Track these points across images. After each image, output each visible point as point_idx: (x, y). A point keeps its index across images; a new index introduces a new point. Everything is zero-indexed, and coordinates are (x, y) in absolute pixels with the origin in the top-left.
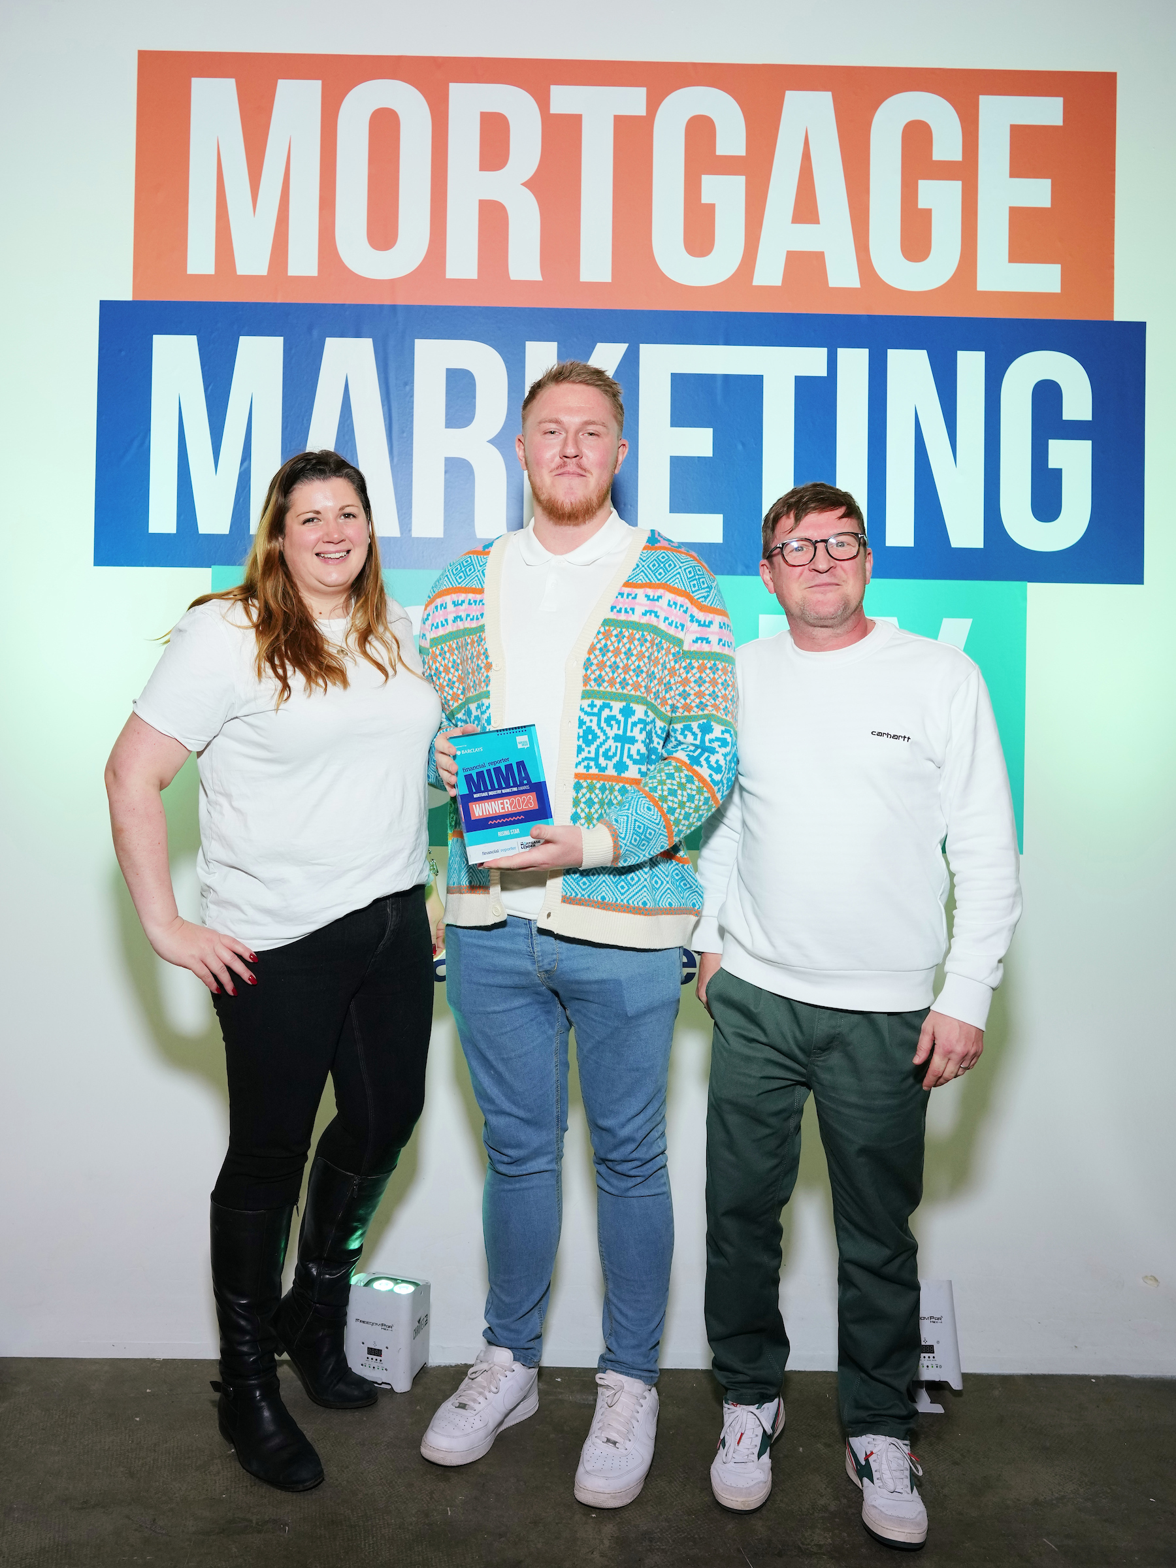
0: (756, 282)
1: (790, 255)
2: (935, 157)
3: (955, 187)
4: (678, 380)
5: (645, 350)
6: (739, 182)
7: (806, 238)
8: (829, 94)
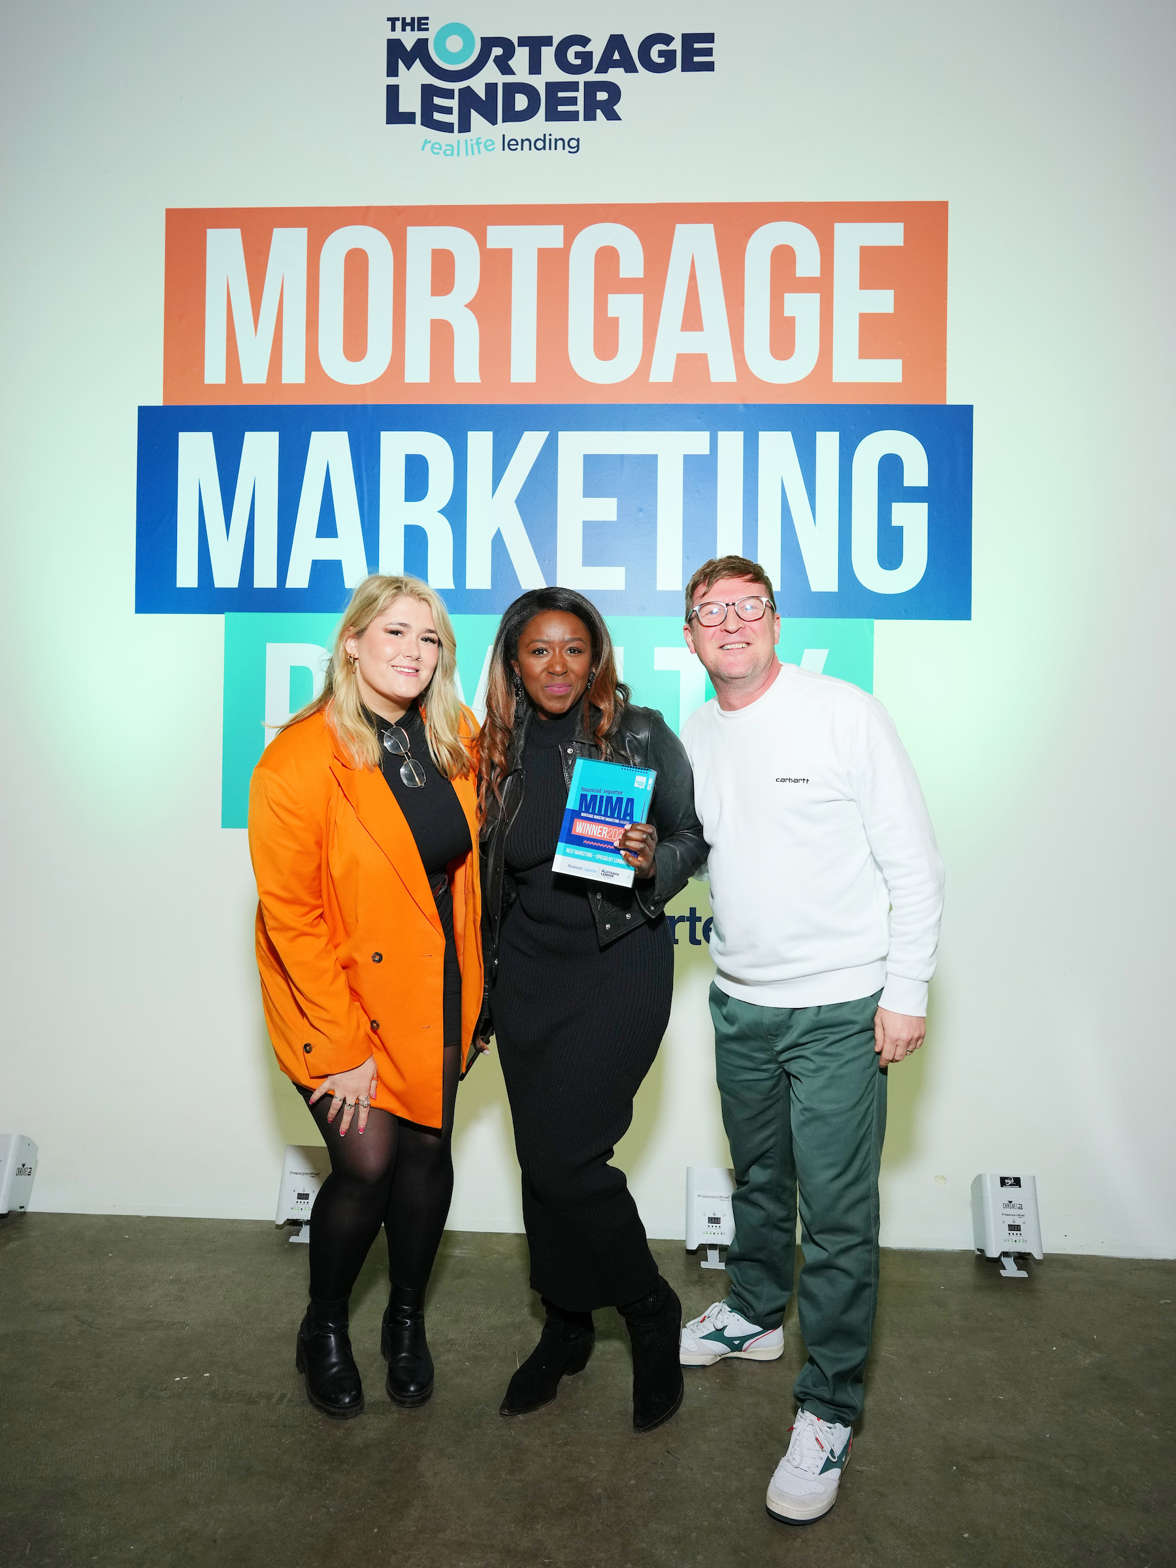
0: (651, 380)
1: (680, 357)
2: (798, 274)
3: (814, 299)
4: (589, 460)
5: (563, 436)
6: (639, 299)
7: (692, 343)
8: (711, 226)
